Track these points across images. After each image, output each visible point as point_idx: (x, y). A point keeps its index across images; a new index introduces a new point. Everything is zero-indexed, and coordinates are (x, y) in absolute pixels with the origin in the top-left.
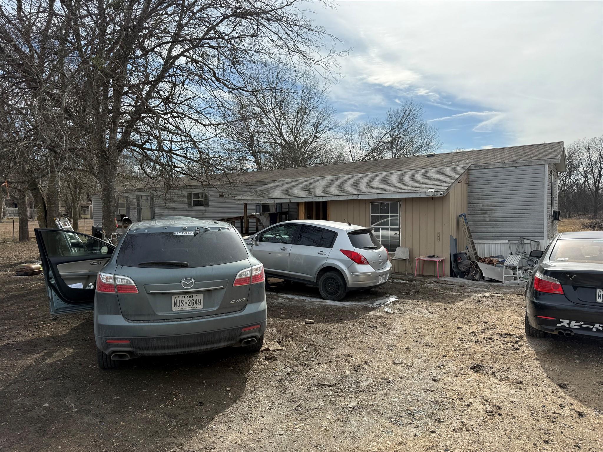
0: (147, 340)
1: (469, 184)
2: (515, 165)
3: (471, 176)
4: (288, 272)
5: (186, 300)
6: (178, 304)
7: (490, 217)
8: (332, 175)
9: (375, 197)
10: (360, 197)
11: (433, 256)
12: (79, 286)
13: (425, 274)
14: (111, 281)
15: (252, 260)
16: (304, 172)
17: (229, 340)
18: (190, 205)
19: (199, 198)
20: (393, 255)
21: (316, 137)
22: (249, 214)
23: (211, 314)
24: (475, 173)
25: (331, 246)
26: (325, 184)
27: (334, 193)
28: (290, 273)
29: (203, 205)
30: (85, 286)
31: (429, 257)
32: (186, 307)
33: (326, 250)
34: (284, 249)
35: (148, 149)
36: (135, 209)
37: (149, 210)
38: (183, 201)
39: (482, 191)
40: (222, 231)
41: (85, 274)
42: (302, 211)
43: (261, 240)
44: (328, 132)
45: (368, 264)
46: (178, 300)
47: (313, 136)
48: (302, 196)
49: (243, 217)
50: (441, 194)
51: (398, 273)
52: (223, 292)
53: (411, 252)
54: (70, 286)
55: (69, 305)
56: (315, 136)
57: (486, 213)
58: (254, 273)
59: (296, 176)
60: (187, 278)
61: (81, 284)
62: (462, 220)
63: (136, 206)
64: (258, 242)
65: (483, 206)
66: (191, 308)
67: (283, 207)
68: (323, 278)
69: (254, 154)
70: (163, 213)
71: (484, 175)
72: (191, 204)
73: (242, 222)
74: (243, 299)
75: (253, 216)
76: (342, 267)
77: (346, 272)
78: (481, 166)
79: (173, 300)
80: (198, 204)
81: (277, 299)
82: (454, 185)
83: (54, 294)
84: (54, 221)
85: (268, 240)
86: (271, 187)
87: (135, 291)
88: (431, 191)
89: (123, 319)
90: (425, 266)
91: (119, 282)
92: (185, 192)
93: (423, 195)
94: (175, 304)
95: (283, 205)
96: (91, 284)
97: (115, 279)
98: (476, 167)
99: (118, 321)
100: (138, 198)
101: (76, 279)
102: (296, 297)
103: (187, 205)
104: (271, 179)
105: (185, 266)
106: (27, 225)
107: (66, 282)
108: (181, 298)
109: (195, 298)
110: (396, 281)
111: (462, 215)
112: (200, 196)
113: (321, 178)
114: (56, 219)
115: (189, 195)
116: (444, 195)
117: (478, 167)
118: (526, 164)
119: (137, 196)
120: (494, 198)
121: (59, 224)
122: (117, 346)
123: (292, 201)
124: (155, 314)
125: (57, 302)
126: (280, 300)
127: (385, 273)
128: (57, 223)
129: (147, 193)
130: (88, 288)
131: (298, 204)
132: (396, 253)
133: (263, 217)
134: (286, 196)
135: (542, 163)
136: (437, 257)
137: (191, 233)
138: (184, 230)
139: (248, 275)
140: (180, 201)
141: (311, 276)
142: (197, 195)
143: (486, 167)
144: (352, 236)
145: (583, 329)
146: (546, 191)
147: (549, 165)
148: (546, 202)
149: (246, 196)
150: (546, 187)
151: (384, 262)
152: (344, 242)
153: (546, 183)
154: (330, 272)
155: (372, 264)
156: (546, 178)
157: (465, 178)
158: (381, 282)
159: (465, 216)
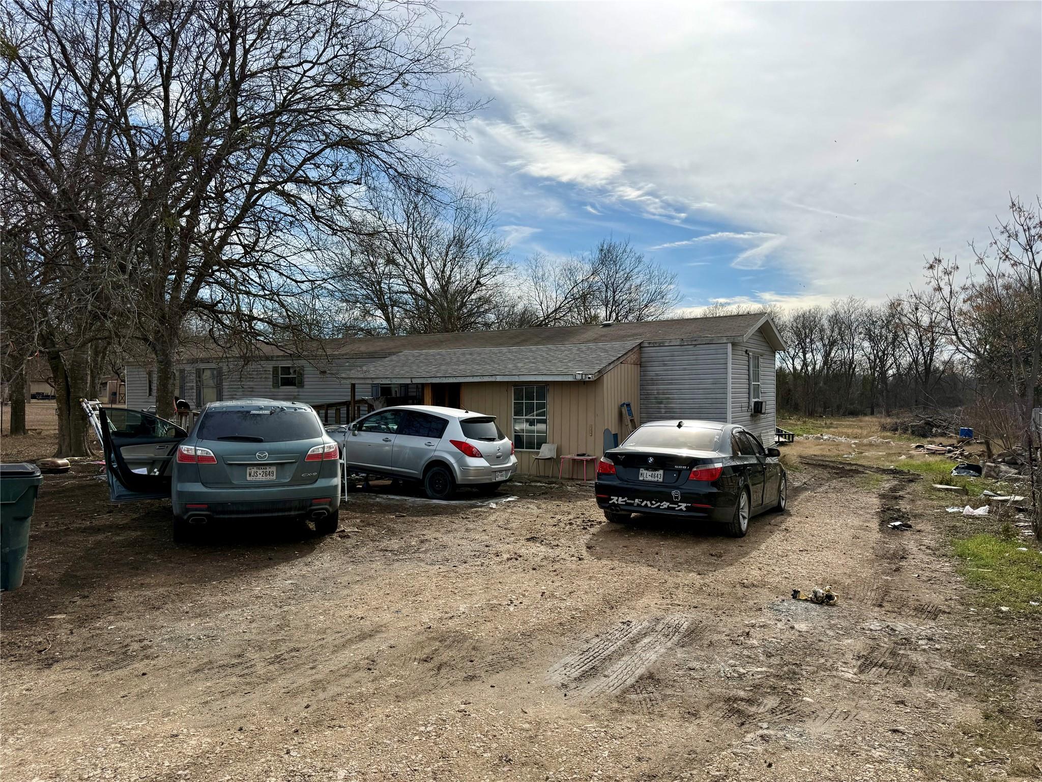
0: (223, 504)
1: (641, 364)
2: (695, 342)
3: (644, 355)
4: (390, 468)
5: (260, 471)
6: (252, 474)
7: (666, 408)
8: (477, 347)
9: (516, 379)
10: (499, 379)
11: (584, 455)
12: (143, 471)
13: (575, 477)
14: (192, 453)
15: (326, 438)
16: (442, 342)
17: (299, 509)
18: (275, 385)
19: (290, 374)
20: (538, 453)
21: (480, 283)
22: (357, 398)
23: (283, 485)
24: (650, 351)
25: (440, 437)
26: (462, 359)
27: (468, 373)
28: (393, 468)
29: (295, 385)
30: (149, 471)
31: (578, 455)
32: (260, 478)
33: (434, 441)
34: (386, 440)
35: (221, 312)
36: (192, 389)
37: (215, 390)
38: (266, 378)
39: (657, 375)
40: (298, 411)
41: (151, 458)
42: (428, 395)
43: (360, 429)
44: (498, 276)
45: (481, 456)
46: (253, 471)
47: (475, 282)
48: (428, 375)
49: (350, 402)
50: (589, 378)
51: (540, 477)
52: (295, 466)
53: (559, 451)
54: (133, 471)
55: (130, 493)
56: (478, 283)
57: (661, 403)
58: (326, 450)
59: (430, 347)
60: (262, 451)
61: (145, 469)
62: (624, 410)
63: (195, 385)
64: (356, 432)
65: (658, 394)
66: (264, 479)
67: (410, 390)
68: (429, 474)
69: (383, 307)
70: (236, 395)
71: (659, 354)
72: (277, 383)
73: (348, 410)
74: (315, 474)
75: (363, 401)
76: (452, 460)
77: (455, 466)
78: (656, 343)
79: (248, 471)
80: (287, 382)
81: (375, 499)
82: (611, 366)
83: (115, 480)
84: (80, 404)
85: (370, 429)
86: (391, 361)
87: (214, 461)
88: (578, 373)
89: (202, 486)
90: (575, 468)
91: (199, 453)
92: (269, 366)
93: (570, 379)
94: (250, 475)
95: (410, 386)
96: (156, 470)
97: (196, 450)
98: (649, 343)
99: (197, 488)
100: (199, 373)
101: (140, 463)
102: (398, 498)
103: (271, 383)
104: (393, 350)
105: (260, 441)
106: (23, 410)
107: (130, 467)
108: (254, 470)
109: (268, 470)
110: (533, 484)
111: (624, 404)
112: (291, 371)
113: (459, 351)
114: (83, 401)
115: (275, 369)
116: (592, 378)
117: (653, 344)
118: (707, 342)
119: (197, 369)
120: (671, 384)
121: (88, 407)
122: (196, 510)
123: (415, 381)
124: (231, 483)
125: (118, 488)
126: (378, 500)
127: (507, 470)
128: (85, 405)
129: (213, 366)
130: (152, 474)
131: (423, 385)
132: (540, 450)
133: (377, 402)
134: (407, 375)
135: (725, 341)
136: (588, 456)
137: (268, 412)
138: (261, 409)
139: (321, 451)
140: (261, 378)
141: (416, 472)
142: (286, 370)
143: (662, 344)
144: (466, 424)
145: (627, 504)
146: (730, 376)
147: (734, 344)
148: (730, 390)
149: (354, 373)
150: (730, 370)
151: (506, 457)
152: (455, 432)
153: (730, 366)
154: (439, 467)
155: (488, 458)
156: (730, 361)
157: (633, 357)
158: (499, 479)
159: (628, 405)
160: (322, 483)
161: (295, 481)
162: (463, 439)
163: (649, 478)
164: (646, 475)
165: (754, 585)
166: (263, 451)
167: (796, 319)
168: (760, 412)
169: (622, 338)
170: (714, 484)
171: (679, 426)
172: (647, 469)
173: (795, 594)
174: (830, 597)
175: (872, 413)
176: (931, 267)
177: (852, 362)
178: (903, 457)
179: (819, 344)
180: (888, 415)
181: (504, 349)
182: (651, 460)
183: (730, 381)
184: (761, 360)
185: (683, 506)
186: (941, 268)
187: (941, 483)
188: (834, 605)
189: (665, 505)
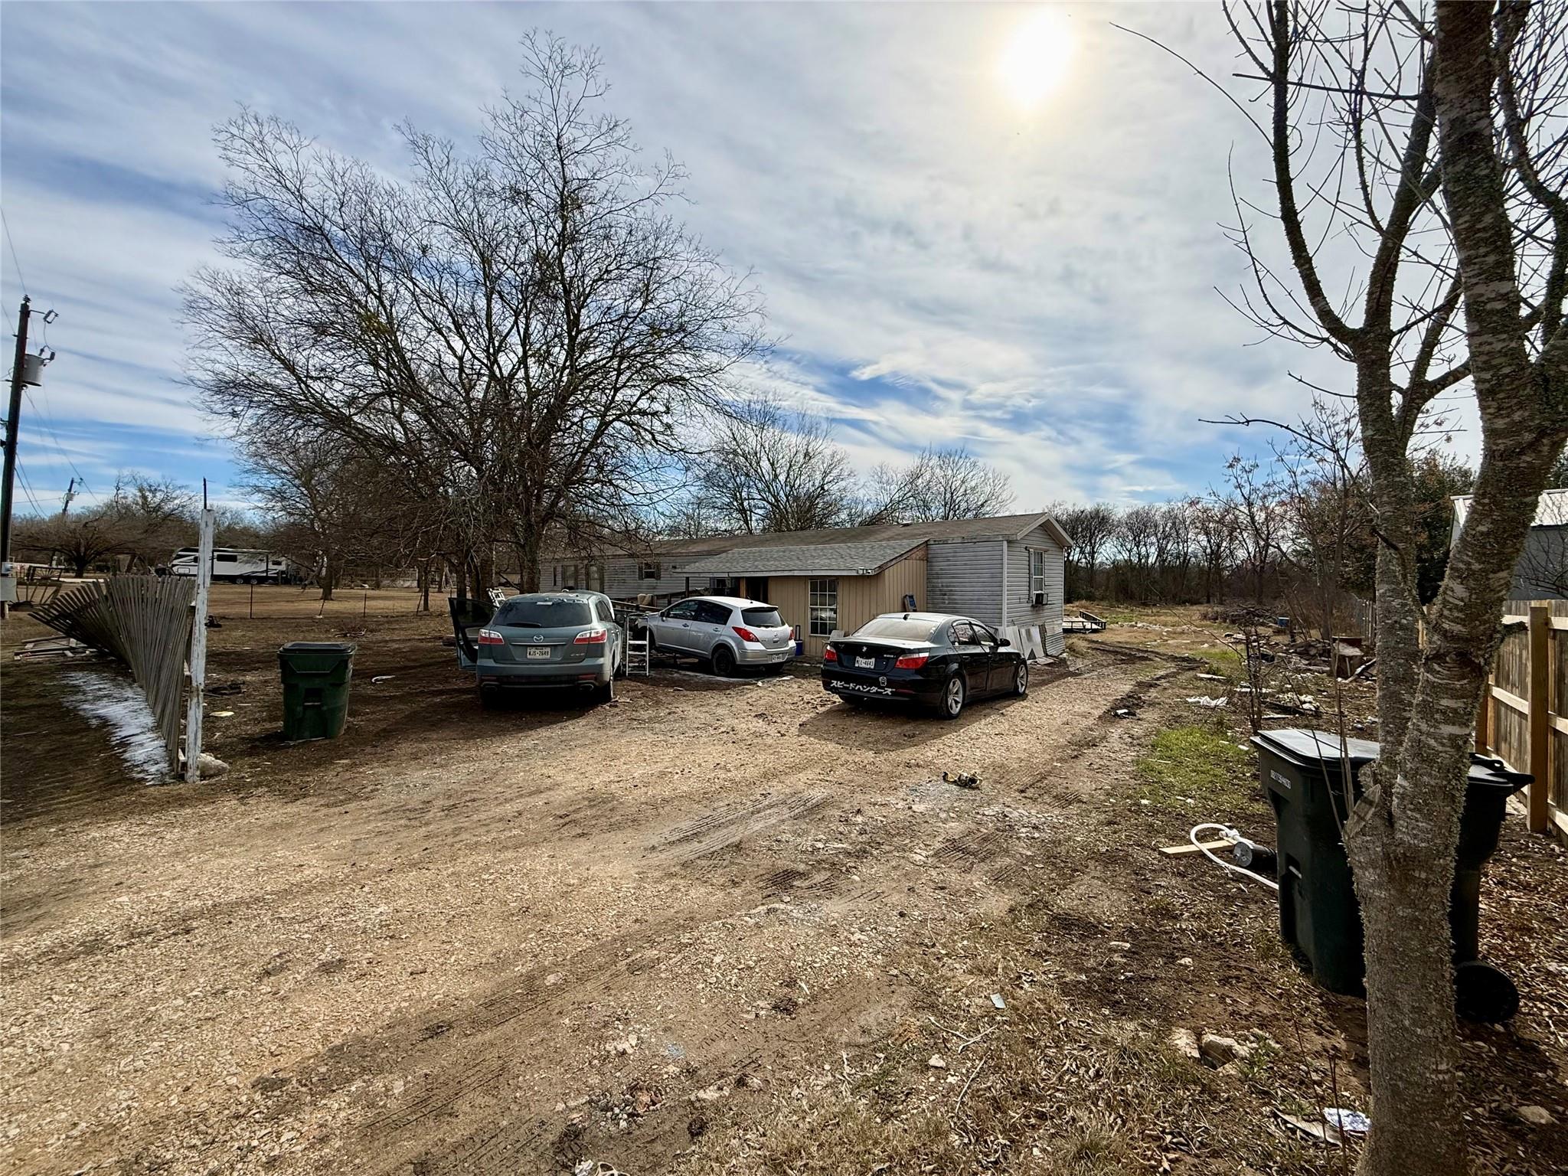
0: (508, 677)
1: (927, 559)
2: (975, 540)
3: (930, 552)
4: (688, 649)
5: (538, 651)
6: (531, 653)
7: (949, 599)
9: (810, 573)
10: (796, 573)
14: (487, 636)
19: (650, 568)
22: (691, 589)
24: (935, 548)
25: (725, 624)
27: (773, 568)
28: (690, 649)
32: (538, 656)
33: (720, 627)
34: (685, 626)
38: (634, 572)
39: (943, 570)
42: (743, 587)
43: (668, 616)
45: (759, 641)
48: (742, 570)
50: (870, 573)
52: (565, 647)
56: (823, 489)
57: (945, 595)
58: (592, 635)
64: (664, 618)
65: (942, 586)
66: (541, 657)
68: (716, 655)
71: (944, 551)
75: (696, 591)
77: (733, 644)
78: (942, 541)
79: (528, 651)
82: (894, 562)
83: (462, 653)
85: (676, 616)
86: (720, 557)
87: (503, 643)
88: (861, 569)
89: (495, 662)
91: (492, 636)
92: (636, 562)
93: (853, 573)
94: (529, 654)
97: (490, 634)
98: (935, 541)
99: (490, 663)
103: (638, 576)
105: (538, 627)
107: (472, 644)
108: (533, 650)
109: (544, 650)
115: (641, 565)
116: (874, 573)
117: (939, 542)
118: (985, 540)
120: (956, 577)
123: (731, 575)
124: (515, 660)
125: (465, 660)
127: (785, 653)
131: (738, 579)
132: (831, 636)
134: (727, 570)
135: (1001, 539)
140: (631, 572)
141: (707, 653)
142: (648, 565)
143: (945, 542)
144: (747, 614)
145: (845, 688)
146: (1005, 571)
147: (1009, 542)
148: (1005, 583)
149: (688, 569)
150: (1005, 566)
151: (785, 641)
152: (737, 620)
153: (1005, 561)
154: (723, 649)
155: (763, 642)
156: (1005, 557)
157: (920, 554)
158: (776, 661)
159: (911, 597)
160: (588, 662)
161: (566, 659)
162: (743, 626)
163: (864, 665)
164: (862, 663)
165: (918, 765)
166: (539, 635)
167: (1130, 516)
168: (1041, 603)
169: (914, 536)
170: (918, 672)
171: (905, 618)
172: (862, 657)
173: (945, 777)
174: (973, 781)
175: (1208, 602)
176: (1231, 466)
177: (1186, 554)
178: (1206, 645)
179: (1153, 539)
180: (1221, 603)
181: (812, 547)
182: (865, 649)
183: (1005, 575)
184: (1045, 556)
185: (889, 691)
186: (1239, 467)
187: (1208, 673)
188: (977, 788)
189: (874, 689)
